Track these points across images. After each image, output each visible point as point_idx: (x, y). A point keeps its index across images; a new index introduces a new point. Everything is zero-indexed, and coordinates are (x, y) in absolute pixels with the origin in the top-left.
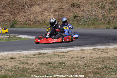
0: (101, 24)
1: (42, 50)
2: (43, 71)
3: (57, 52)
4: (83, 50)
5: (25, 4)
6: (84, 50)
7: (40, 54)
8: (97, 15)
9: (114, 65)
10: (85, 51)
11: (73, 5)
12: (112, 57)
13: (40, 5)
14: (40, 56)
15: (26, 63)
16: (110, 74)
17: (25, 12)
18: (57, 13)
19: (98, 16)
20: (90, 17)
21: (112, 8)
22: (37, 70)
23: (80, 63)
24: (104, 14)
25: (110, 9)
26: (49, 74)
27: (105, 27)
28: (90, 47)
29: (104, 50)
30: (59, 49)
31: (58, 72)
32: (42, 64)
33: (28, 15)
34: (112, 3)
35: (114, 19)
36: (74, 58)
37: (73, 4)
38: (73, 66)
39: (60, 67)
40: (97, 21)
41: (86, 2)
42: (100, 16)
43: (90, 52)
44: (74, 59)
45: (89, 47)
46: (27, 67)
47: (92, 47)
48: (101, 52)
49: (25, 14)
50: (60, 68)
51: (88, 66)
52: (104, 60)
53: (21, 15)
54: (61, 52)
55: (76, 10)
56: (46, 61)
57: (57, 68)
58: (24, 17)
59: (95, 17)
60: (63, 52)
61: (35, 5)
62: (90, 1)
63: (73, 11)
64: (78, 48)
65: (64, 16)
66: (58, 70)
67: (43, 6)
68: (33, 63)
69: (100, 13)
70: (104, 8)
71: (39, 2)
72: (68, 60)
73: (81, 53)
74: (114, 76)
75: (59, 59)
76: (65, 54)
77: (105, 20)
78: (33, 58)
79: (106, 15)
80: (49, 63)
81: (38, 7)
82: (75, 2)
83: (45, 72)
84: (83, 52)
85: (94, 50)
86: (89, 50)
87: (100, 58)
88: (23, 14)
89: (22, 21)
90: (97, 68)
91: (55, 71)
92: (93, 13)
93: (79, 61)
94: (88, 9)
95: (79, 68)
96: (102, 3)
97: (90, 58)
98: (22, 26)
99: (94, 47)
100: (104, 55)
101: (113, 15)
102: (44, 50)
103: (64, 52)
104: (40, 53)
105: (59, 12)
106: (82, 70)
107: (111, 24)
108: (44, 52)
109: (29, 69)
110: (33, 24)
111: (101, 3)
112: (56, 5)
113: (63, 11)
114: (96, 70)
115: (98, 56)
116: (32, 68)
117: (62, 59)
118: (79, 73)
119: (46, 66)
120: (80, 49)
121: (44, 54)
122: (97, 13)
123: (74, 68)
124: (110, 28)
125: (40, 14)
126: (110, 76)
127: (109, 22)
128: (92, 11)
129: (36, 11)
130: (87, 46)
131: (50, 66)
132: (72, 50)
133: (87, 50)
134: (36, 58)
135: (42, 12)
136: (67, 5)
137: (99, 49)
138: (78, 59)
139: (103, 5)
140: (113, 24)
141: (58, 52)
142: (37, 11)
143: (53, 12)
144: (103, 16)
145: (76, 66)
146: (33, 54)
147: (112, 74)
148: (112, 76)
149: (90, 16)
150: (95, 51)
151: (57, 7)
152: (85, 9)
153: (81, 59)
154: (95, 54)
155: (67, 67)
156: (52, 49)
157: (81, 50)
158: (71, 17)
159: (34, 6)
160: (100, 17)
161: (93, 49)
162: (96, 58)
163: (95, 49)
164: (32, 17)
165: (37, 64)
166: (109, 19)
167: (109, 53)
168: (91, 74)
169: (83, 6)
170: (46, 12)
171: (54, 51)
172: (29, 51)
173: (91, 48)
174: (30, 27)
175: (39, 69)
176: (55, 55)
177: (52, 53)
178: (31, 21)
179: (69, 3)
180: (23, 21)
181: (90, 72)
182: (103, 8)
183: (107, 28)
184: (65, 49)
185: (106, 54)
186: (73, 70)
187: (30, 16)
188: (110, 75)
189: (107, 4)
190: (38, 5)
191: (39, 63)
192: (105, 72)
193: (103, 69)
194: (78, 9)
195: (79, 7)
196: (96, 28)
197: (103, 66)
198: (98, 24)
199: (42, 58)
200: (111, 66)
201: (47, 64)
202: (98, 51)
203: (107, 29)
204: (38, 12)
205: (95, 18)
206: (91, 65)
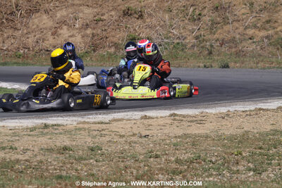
0: (191, 56)
1: (52, 117)
2: (50, 167)
3: (84, 123)
4: (145, 117)
5: (15, 10)
6: (150, 118)
7: (46, 126)
8: (182, 36)
9: (216, 154)
10: (150, 121)
11: (128, 13)
12: (212, 135)
13: (51, 13)
14: (46, 130)
15: (11, 148)
16: (206, 174)
17: (16, 29)
18: (89, 31)
19: (186, 38)
20: (166, 40)
21: (218, 19)
22: (36, 163)
23: (139, 148)
24: (198, 34)
25: (214, 23)
26: (64, 173)
27: (202, 65)
28: (163, 111)
29: (195, 119)
30: (91, 114)
31: (85, 169)
32: (50, 150)
33: (23, 35)
34: (217, 7)
35: (221, 46)
36: (123, 136)
37: (128, 9)
38: (122, 156)
39: (92, 159)
40: (183, 50)
41: (156, 6)
42: (189, 38)
43: (161, 122)
44: (124, 139)
45: (160, 111)
46: (13, 159)
47: (166, 111)
48: (189, 124)
49: (16, 31)
50: (91, 161)
51: (157, 157)
52: (195, 141)
53: (5, 35)
54: (95, 123)
55: (135, 25)
56: (58, 144)
57: (85, 159)
58: (13, 41)
59: (178, 41)
60: (99, 123)
61: (38, 11)
62: (166, 4)
63: (126, 27)
64: (136, 113)
65: (107, 38)
66: (86, 165)
67: (58, 15)
68: (27, 149)
69: (190, 31)
70: (199, 19)
71: (47, 5)
72: (110, 141)
73: (141, 126)
74: (216, 180)
75: (89, 140)
76: (104, 126)
77: (202, 47)
78: (29, 135)
79: (204, 36)
80: (65, 148)
81: (45, 17)
82: (132, 5)
83: (55, 169)
84: (146, 122)
85: (172, 118)
86: (162, 119)
87: (186, 136)
88: (10, 32)
89: (7, 49)
90: (177, 161)
91: (79, 168)
92: (174, 31)
93: (135, 143)
94: (162, 23)
95: (136, 161)
96: (194, 7)
97: (163, 138)
98: (8, 60)
99: (172, 112)
100: (195, 130)
101: (221, 37)
102: (55, 117)
103: (102, 123)
104: (45, 124)
105: (94, 29)
106: (142, 165)
107: (216, 58)
108: (54, 122)
109: (18, 161)
110: (35, 56)
111: (192, 9)
112: (87, 13)
113: (105, 25)
114: (174, 166)
115: (180, 132)
116: (26, 160)
117: (96, 140)
118: (135, 172)
119: (58, 156)
120: (139, 117)
121: (56, 127)
122: (182, 31)
123: (123, 159)
124: (212, 66)
125: (50, 33)
126: (206, 179)
127: (210, 53)
128: (172, 26)
129: (41, 26)
130: (155, 109)
131: (67, 155)
132: (120, 117)
133: (157, 118)
134: (35, 135)
135: (55, 28)
136: (113, 13)
137: (184, 116)
138: (133, 139)
139: (197, 12)
140: (219, 58)
141: (88, 123)
142: (44, 26)
143: (80, 29)
144: (197, 38)
145: (129, 155)
146: (30, 127)
147: (211, 175)
148: (211, 179)
149: (168, 38)
150: (174, 120)
151: (91, 17)
152: (154, 21)
153: (140, 140)
154: (175, 127)
155: (109, 157)
156: (74, 116)
157: (142, 118)
158: (123, 40)
159: (37, 15)
160: (190, 40)
161: (171, 115)
162: (176, 137)
163: (174, 115)
164: (31, 41)
165: (36, 149)
166: (212, 46)
167: (208, 125)
168: (162, 174)
169: (150, 15)
170: (65, 27)
171: (80, 119)
172: (21, 121)
173: (166, 113)
174: (27, 64)
175: (41, 162)
176: (80, 129)
177: (75, 123)
178: (29, 48)
179: (119, 8)
180: (9, 48)
181: (161, 169)
182: (196, 19)
183: (205, 66)
184: (104, 116)
185: (199, 128)
186: (122, 165)
187: (28, 38)
188: (208, 177)
189: (205, 12)
190: (46, 12)
191: (42, 149)
192: (197, 169)
193: (192, 162)
194: (140, 22)
195: (141, 16)
196: (179, 66)
197: (192, 156)
198: (185, 58)
199: (49, 137)
200: (211, 157)
201: (62, 151)
202: (182, 120)
203: (205, 69)
204: (46, 29)
205: (178, 43)
206: (163, 153)
